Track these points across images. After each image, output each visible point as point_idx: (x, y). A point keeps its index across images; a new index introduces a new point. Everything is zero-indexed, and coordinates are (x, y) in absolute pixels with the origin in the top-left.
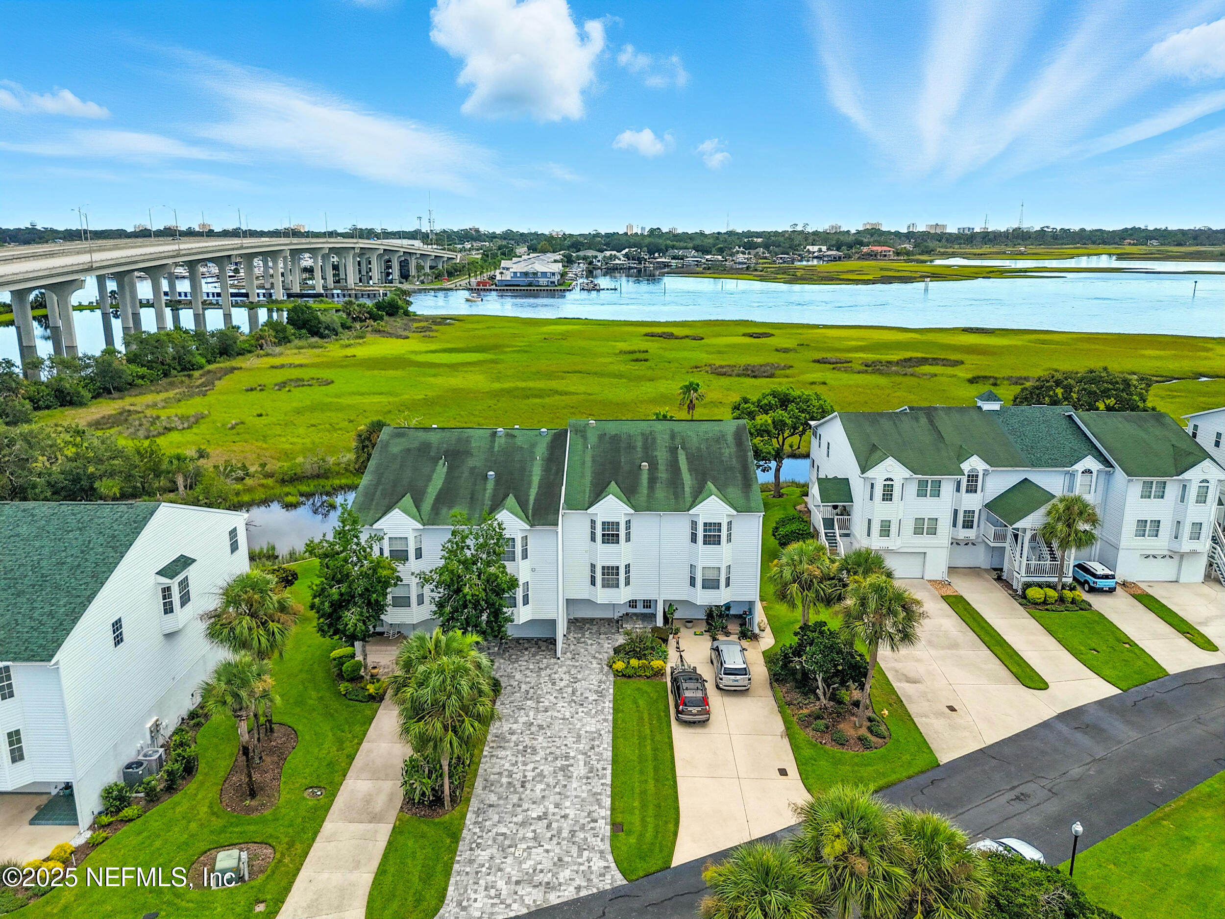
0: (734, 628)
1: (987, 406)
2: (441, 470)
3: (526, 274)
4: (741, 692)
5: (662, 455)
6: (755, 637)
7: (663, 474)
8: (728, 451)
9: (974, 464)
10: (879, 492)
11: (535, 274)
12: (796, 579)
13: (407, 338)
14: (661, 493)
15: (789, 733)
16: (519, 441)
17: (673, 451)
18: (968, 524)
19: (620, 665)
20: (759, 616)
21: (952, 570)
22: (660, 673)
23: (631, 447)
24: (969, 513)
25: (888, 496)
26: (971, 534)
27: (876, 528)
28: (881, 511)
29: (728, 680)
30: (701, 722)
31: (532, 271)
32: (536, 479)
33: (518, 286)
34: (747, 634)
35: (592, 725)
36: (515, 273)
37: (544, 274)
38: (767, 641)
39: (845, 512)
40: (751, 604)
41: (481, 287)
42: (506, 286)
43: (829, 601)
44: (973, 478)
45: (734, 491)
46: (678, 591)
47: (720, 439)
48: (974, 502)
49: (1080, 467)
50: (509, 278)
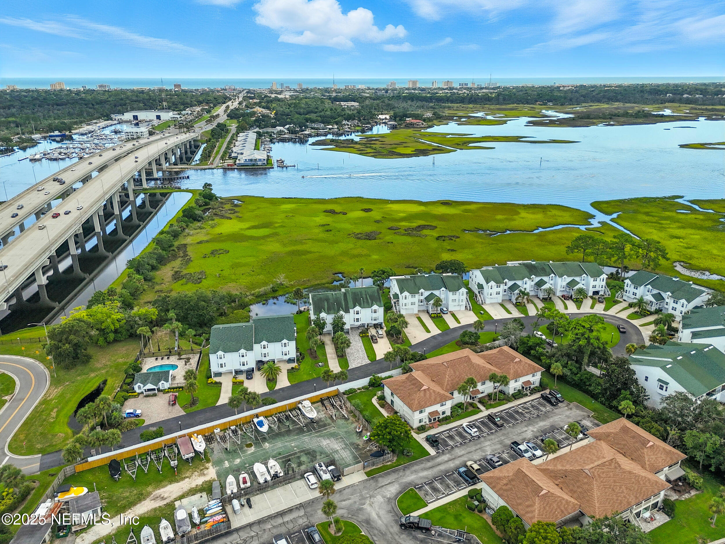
0: (379, 327)
1: (426, 275)
2: (326, 303)
3: (251, 160)
4: (382, 338)
5: (364, 296)
6: (383, 328)
7: (365, 300)
8: (376, 294)
9: (422, 290)
10: (404, 298)
11: (256, 160)
12: (390, 319)
13: (231, 219)
14: (365, 304)
15: (390, 343)
16: (338, 296)
17: (366, 295)
18: (421, 302)
19: (361, 335)
20: (383, 324)
21: (419, 311)
22: (368, 336)
23: (358, 295)
24: (421, 300)
25: (406, 299)
26: (422, 304)
27: (404, 305)
28: (405, 301)
29: (380, 336)
30: (377, 343)
31: (254, 158)
32: (343, 304)
33: (248, 166)
34: (382, 328)
35: (360, 345)
36: (246, 160)
37: (260, 160)
38: (385, 329)
39: (398, 301)
40: (382, 323)
41: (230, 167)
42: (242, 166)
43: (395, 322)
44: (422, 293)
45: (378, 303)
46: (369, 321)
47: (374, 292)
48: (422, 298)
49: (441, 290)
50: (243, 162)
